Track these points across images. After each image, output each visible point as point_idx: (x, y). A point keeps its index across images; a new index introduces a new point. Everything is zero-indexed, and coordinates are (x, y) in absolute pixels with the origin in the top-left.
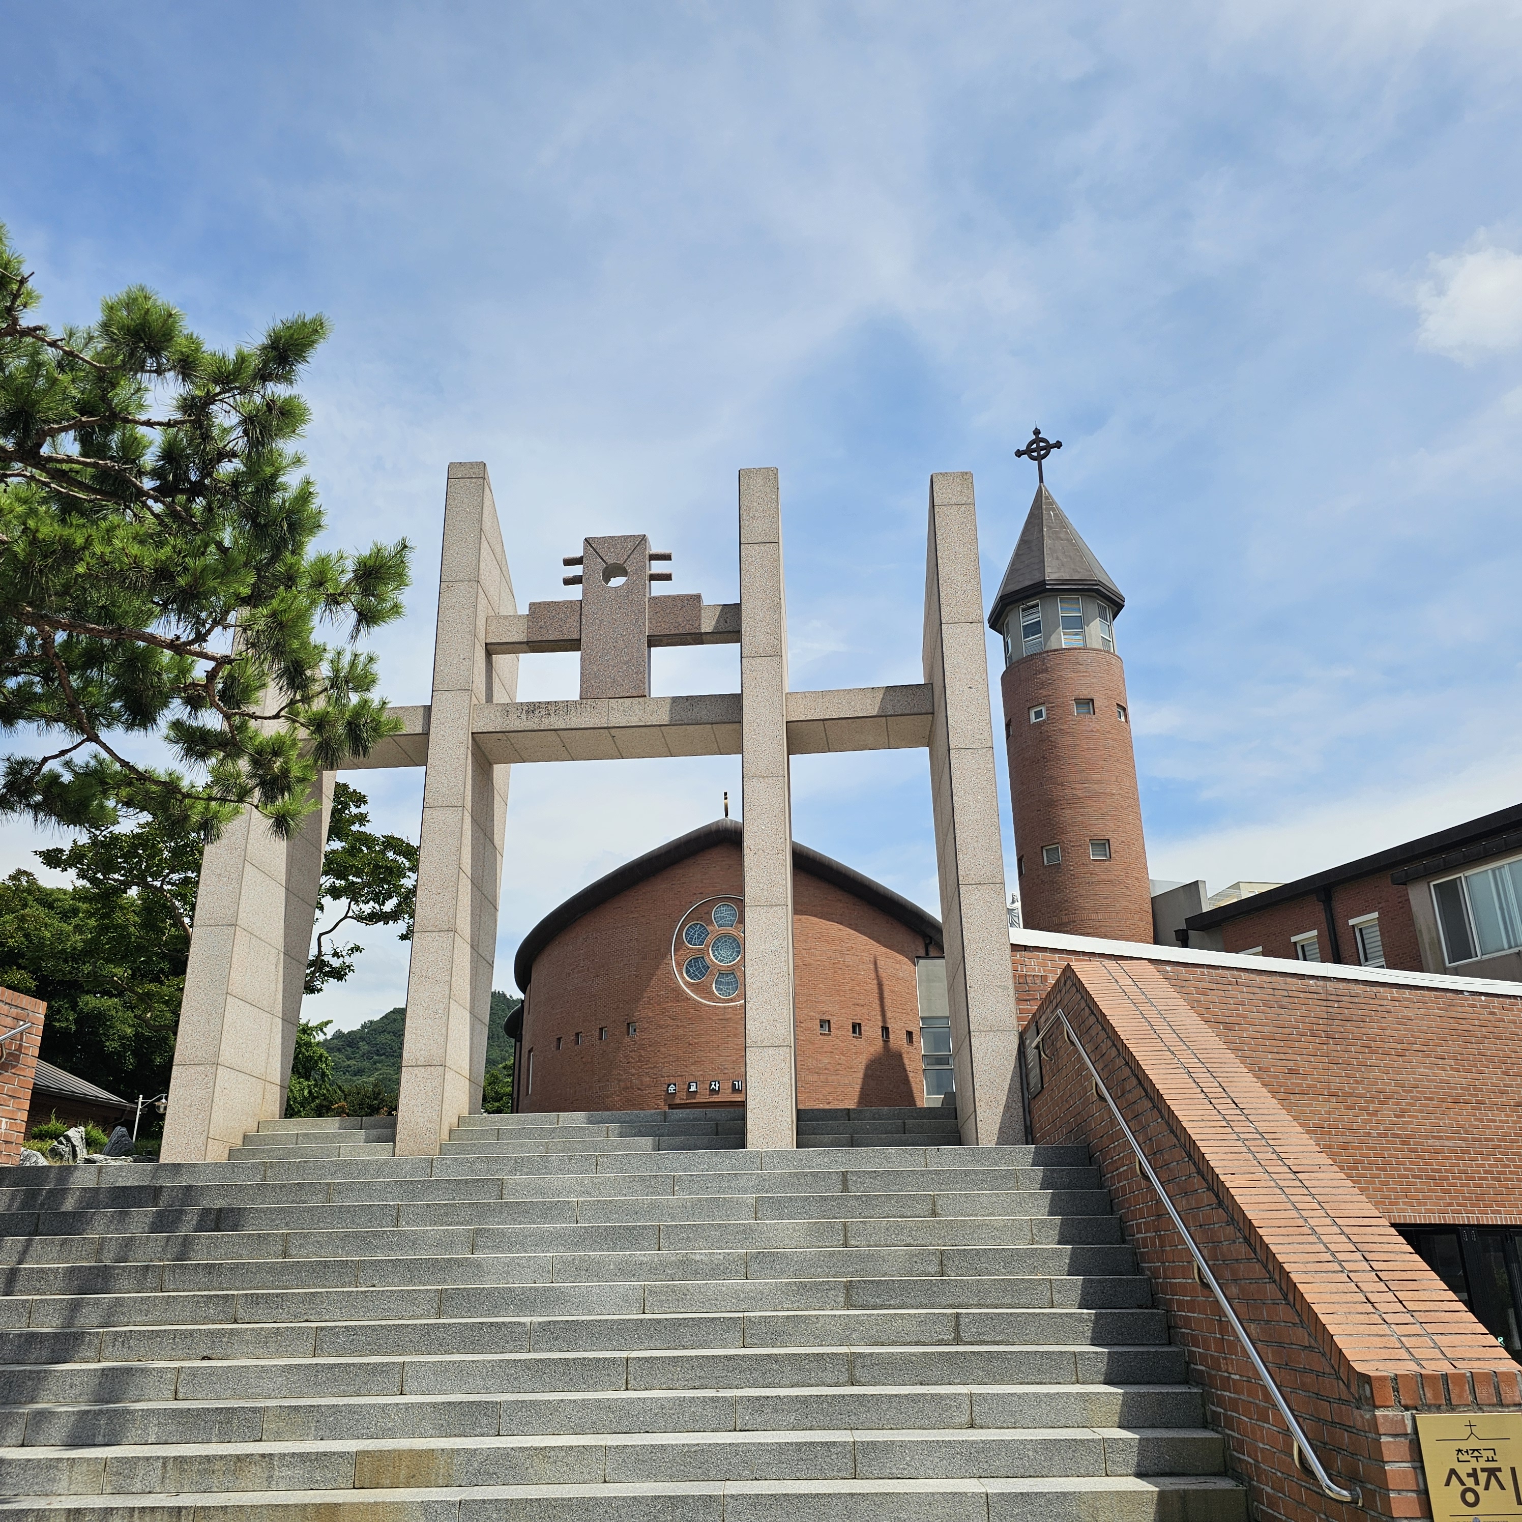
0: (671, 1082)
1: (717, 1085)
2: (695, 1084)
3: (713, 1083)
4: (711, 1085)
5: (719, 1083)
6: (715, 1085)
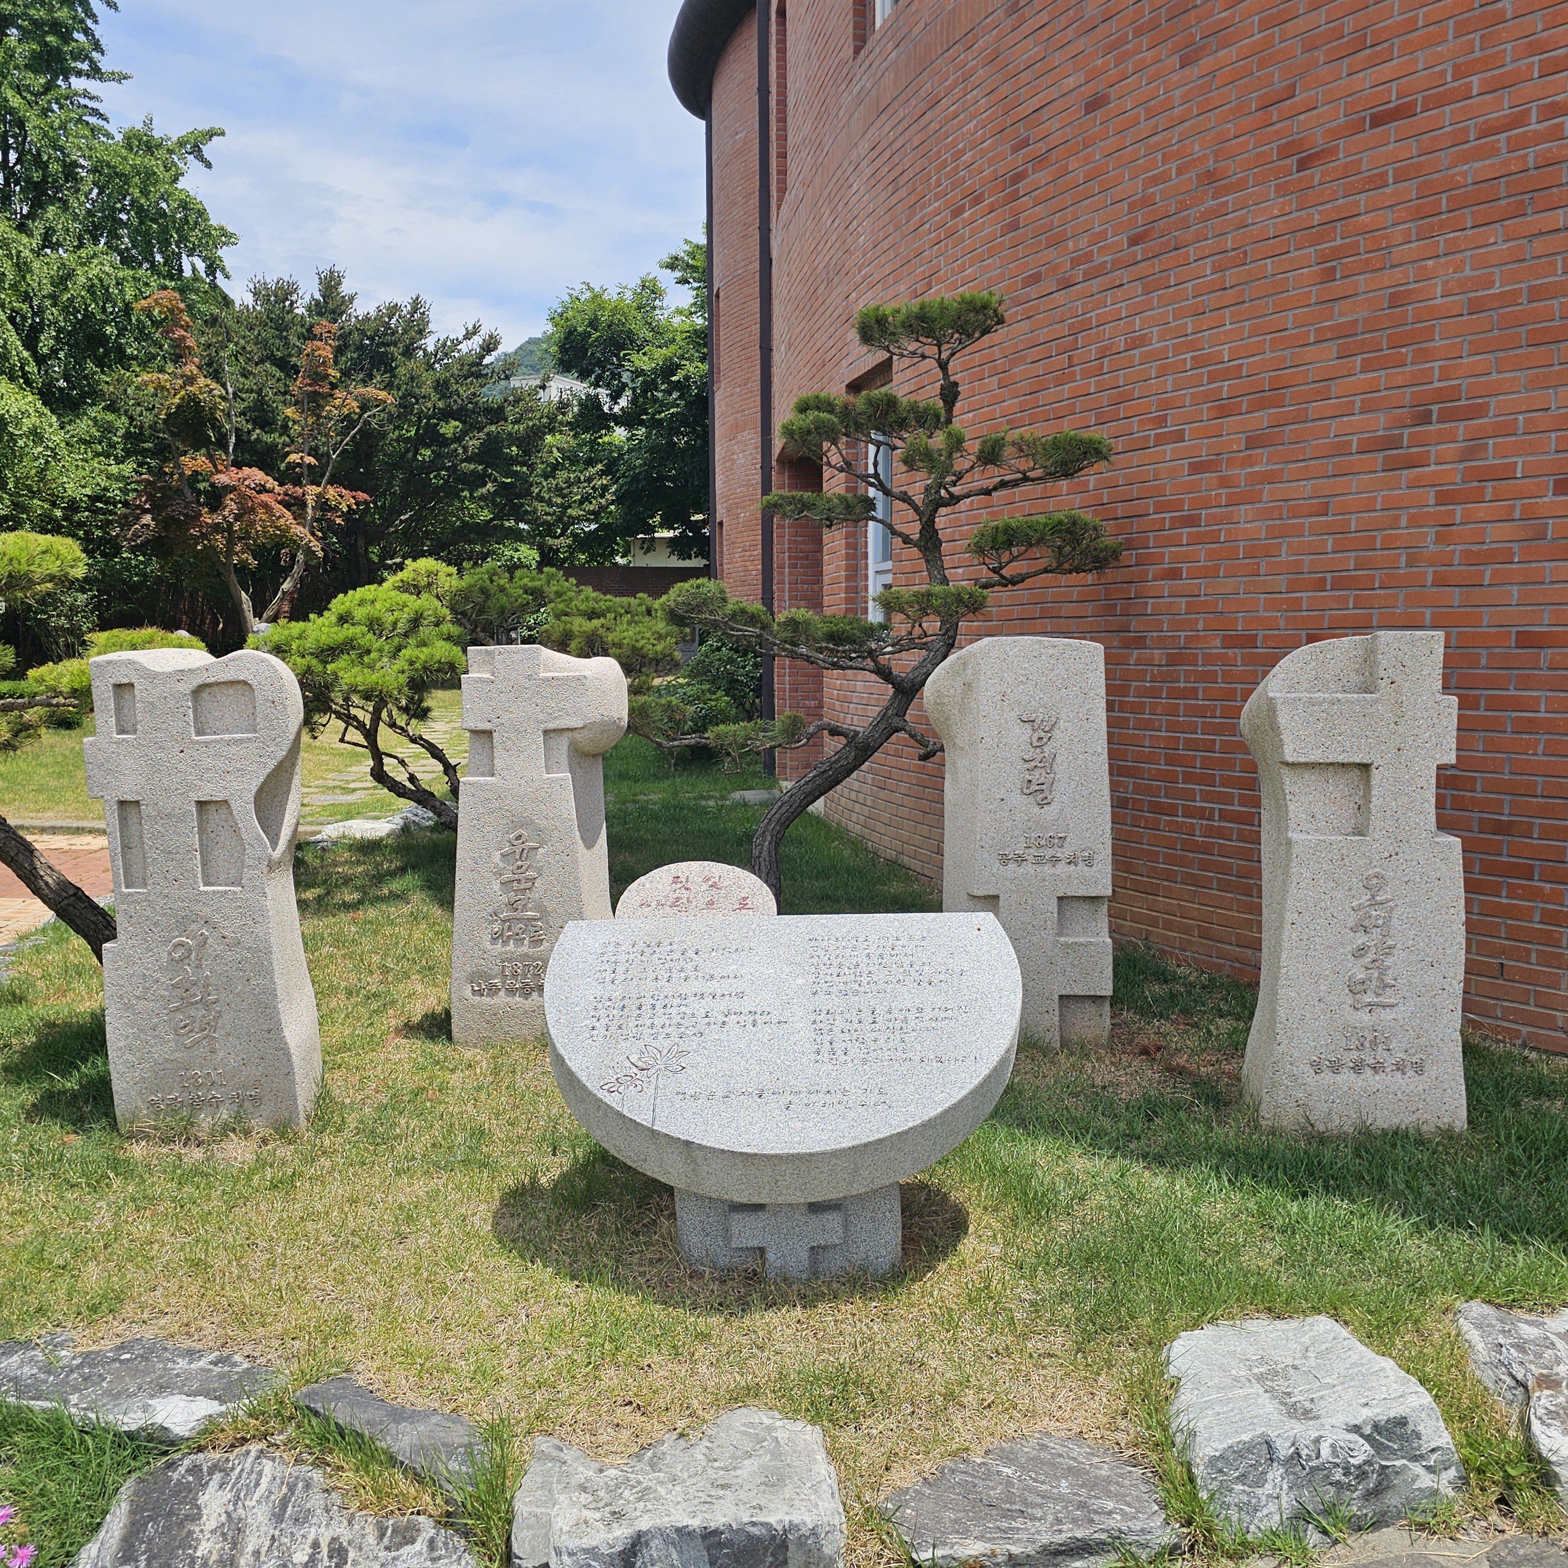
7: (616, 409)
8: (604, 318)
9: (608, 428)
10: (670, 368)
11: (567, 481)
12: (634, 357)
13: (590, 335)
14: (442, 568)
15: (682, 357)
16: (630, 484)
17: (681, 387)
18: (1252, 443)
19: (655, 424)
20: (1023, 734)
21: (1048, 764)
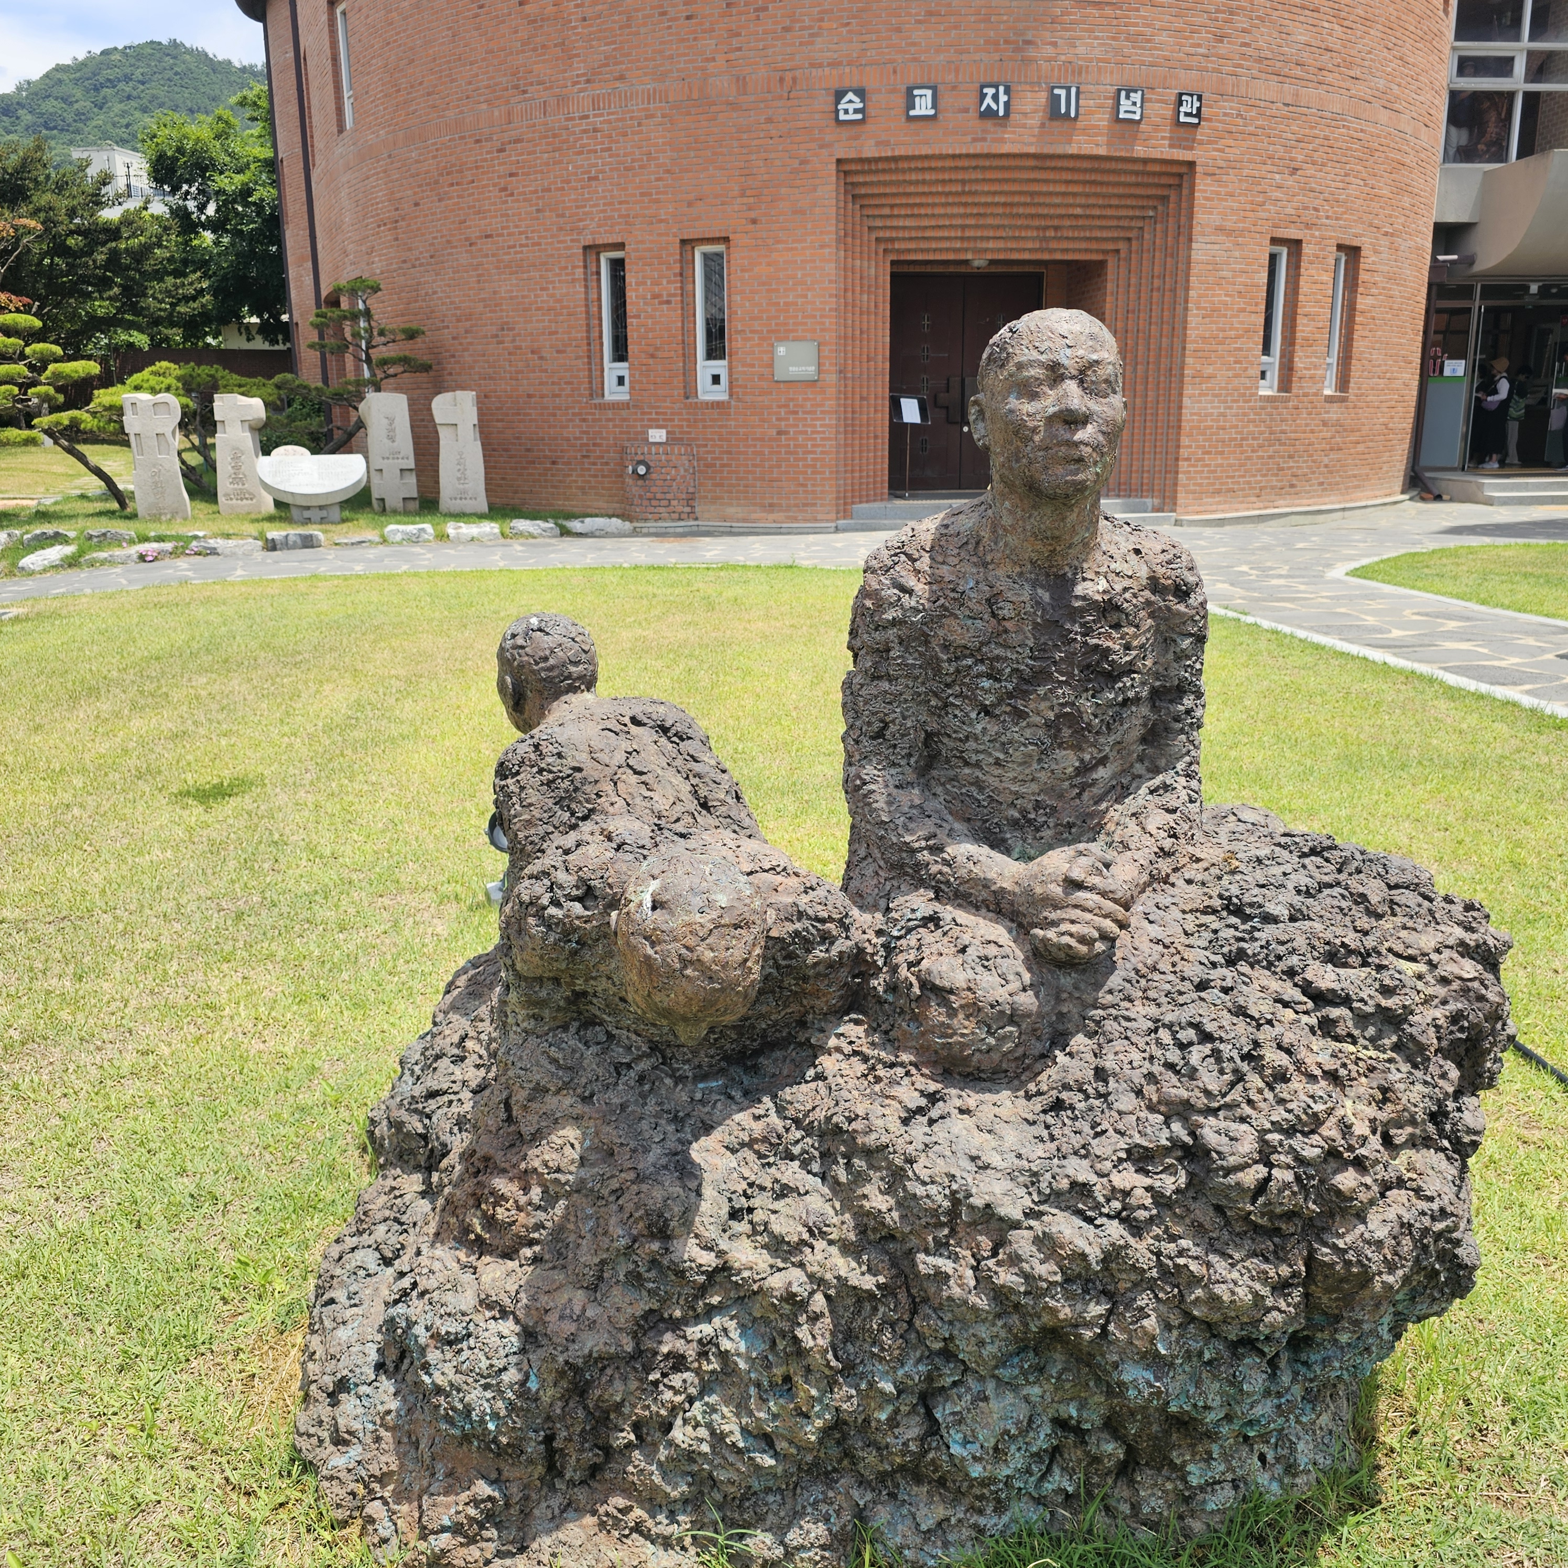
0: (846, 84)
1: (1003, 98)
2: (929, 93)
3: (990, 91)
4: (983, 96)
5: (1007, 91)
6: (995, 98)
7: (203, 218)
8: (189, 146)
9: (197, 233)
10: (245, 192)
11: (175, 285)
12: (217, 178)
13: (178, 160)
14: (172, 365)
15: (256, 183)
16: (221, 281)
17: (259, 206)
18: (467, 332)
19: (237, 233)
20: (386, 421)
21: (394, 430)
